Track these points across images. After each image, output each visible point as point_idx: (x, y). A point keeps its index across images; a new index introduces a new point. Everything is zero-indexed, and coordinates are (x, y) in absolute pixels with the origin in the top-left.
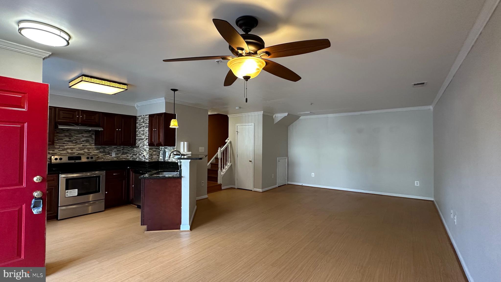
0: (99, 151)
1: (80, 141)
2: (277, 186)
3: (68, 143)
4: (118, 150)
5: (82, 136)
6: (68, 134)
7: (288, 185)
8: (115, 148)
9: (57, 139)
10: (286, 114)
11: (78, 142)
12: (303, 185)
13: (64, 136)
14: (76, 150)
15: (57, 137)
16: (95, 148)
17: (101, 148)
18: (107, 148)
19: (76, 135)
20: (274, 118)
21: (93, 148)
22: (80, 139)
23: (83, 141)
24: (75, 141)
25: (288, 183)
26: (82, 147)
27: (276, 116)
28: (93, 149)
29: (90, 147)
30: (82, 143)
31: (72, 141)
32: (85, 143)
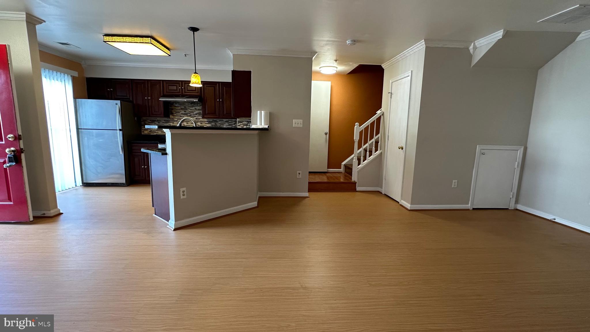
0: (211, 124)
1: (193, 114)
2: (469, 206)
3: (184, 116)
4: (229, 124)
5: (195, 109)
6: (184, 107)
7: (517, 211)
8: (226, 122)
9: (175, 112)
10: (499, 34)
11: (192, 115)
12: (555, 221)
13: (180, 109)
14: (190, 123)
15: (175, 110)
16: (207, 121)
17: (212, 122)
18: (218, 122)
19: (190, 108)
20: (471, 51)
21: (205, 121)
22: (194, 112)
23: (196, 114)
24: (190, 114)
25: (518, 208)
26: (196, 120)
27: (478, 46)
28: (206, 123)
29: (203, 120)
30: (195, 116)
31: (187, 114)
32: (198, 116)
